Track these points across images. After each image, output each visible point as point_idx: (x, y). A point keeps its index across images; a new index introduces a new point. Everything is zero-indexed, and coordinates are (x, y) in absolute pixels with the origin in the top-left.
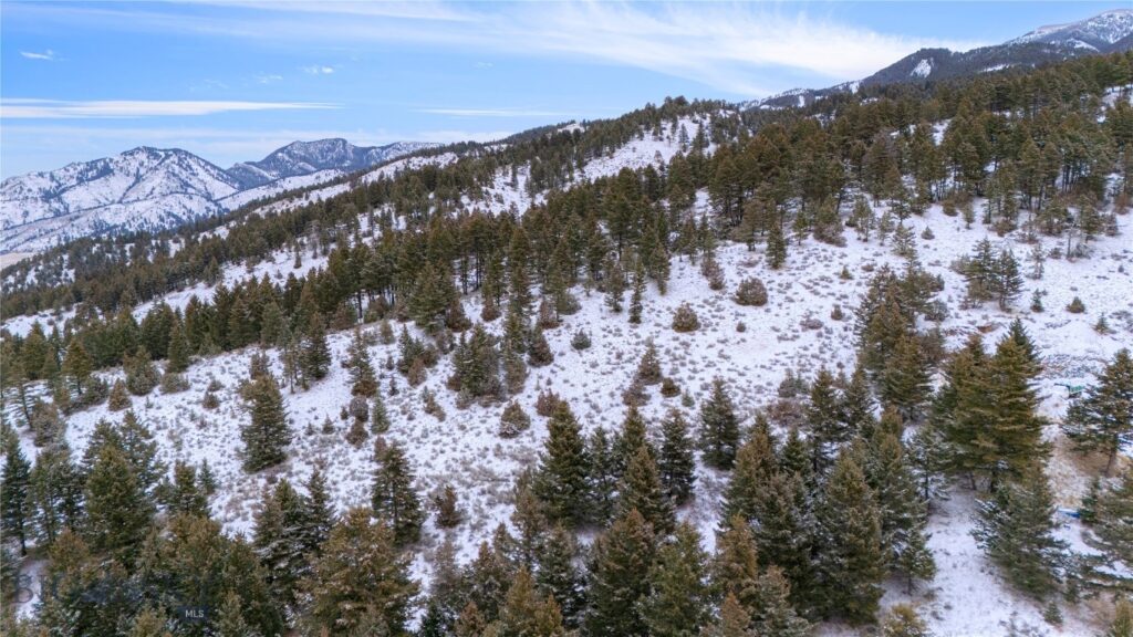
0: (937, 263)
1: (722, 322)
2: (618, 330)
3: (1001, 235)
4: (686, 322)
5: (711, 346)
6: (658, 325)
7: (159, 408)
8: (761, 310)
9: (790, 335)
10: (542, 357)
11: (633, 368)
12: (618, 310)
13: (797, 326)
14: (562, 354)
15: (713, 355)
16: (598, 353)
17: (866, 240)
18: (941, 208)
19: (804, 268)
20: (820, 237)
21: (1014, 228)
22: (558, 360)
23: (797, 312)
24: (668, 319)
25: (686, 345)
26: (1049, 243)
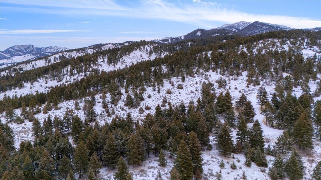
0: (212, 81)
1: (176, 92)
2: (156, 94)
3: (223, 76)
4: (169, 92)
5: (175, 97)
6: (164, 93)
8: (182, 90)
9: (189, 94)
10: (142, 99)
11: (162, 100)
12: (155, 90)
13: (189, 93)
15: (175, 98)
16: (153, 98)
17: (199, 77)
18: (212, 70)
19: (189, 82)
20: (191, 76)
21: (225, 74)
22: (145, 100)
23: (189, 90)
24: (165, 92)
25: (170, 96)
26: (231, 77)
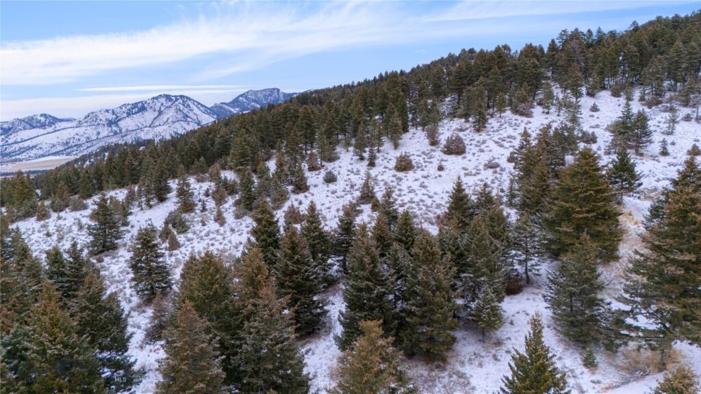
0: (597, 126)
1: (429, 165)
2: (358, 171)
3: (650, 108)
4: (404, 165)
5: (416, 180)
6: (386, 168)
7: (65, 219)
8: (460, 157)
9: (474, 172)
10: (301, 187)
11: (358, 194)
12: (362, 159)
13: (481, 167)
14: (316, 186)
15: (415, 186)
16: (340, 185)
17: (548, 113)
18: (609, 93)
19: (498, 131)
20: (516, 111)
21: (660, 102)
22: (312, 190)
23: (485, 158)
24: (393, 164)
25: (400, 179)
26: (684, 111)
